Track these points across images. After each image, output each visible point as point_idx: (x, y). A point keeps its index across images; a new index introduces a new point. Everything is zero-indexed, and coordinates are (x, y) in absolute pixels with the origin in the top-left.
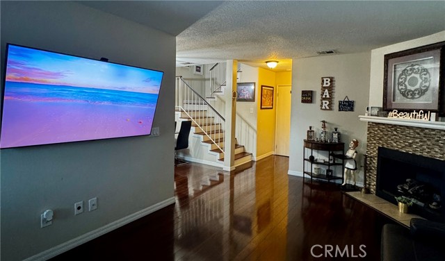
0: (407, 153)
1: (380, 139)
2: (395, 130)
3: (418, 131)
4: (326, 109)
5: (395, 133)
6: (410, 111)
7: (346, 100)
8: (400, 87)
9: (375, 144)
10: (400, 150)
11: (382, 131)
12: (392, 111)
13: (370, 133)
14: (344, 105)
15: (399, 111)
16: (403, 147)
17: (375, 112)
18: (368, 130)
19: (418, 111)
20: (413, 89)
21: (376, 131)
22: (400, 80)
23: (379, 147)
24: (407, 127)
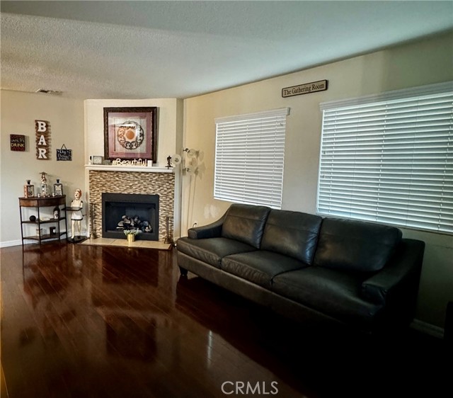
0: (129, 194)
1: (103, 186)
2: (117, 176)
3: (136, 175)
4: (43, 159)
5: (117, 179)
6: (131, 159)
7: (64, 148)
8: (120, 139)
9: (98, 191)
10: (123, 193)
11: (104, 179)
12: (115, 159)
13: (93, 181)
14: (62, 154)
15: (122, 160)
16: (125, 190)
17: (100, 161)
18: (90, 179)
19: (137, 159)
20: (130, 141)
21: (99, 179)
22: (120, 133)
23: (103, 193)
24: (128, 172)
